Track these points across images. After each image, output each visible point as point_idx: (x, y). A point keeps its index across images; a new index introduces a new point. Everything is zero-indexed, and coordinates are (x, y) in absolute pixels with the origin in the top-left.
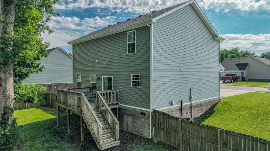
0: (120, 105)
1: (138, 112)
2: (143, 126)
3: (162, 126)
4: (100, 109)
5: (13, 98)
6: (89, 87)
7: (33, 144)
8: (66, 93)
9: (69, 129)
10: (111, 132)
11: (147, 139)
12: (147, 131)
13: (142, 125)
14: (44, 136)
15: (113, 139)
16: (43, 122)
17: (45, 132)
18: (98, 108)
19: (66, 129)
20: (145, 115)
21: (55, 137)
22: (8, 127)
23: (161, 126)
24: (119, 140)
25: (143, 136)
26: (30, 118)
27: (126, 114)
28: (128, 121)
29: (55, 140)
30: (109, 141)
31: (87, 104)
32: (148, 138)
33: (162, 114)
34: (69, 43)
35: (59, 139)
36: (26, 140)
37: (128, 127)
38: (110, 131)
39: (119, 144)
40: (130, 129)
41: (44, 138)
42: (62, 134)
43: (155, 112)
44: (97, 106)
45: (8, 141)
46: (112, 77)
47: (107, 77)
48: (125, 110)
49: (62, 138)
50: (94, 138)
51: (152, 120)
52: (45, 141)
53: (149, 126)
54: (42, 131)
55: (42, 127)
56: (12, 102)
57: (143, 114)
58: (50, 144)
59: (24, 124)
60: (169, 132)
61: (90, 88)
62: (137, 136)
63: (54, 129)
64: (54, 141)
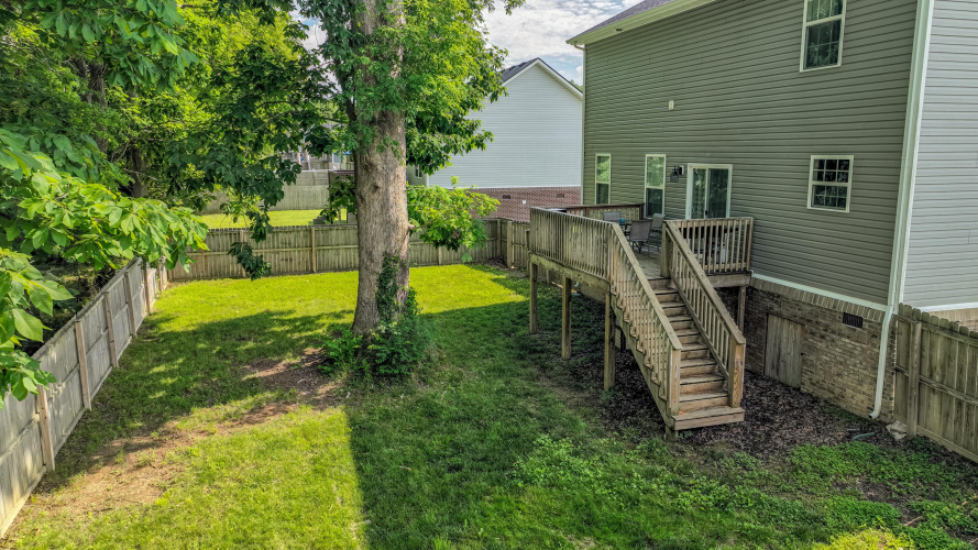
0: (755, 275)
1: (831, 310)
2: (848, 365)
3: (937, 378)
4: (676, 284)
5: (406, 228)
6: (639, 202)
7: (459, 373)
8: (560, 222)
9: (567, 345)
10: (711, 373)
11: (860, 419)
12: (865, 388)
13: (841, 363)
14: (489, 354)
15: (719, 399)
16: (488, 310)
17: (494, 343)
18: (669, 282)
19: (558, 343)
20: (860, 325)
21: (522, 362)
22: (397, 316)
23: (931, 376)
24: (741, 405)
25: (844, 406)
26: (452, 295)
27: (779, 315)
28: (784, 341)
29: (522, 371)
30: (705, 403)
31: (630, 265)
32: (865, 415)
33: (943, 329)
34: (574, 41)
35: (534, 370)
36: (441, 359)
37: (782, 364)
38: (708, 368)
39: (741, 418)
40: (790, 370)
41: (489, 362)
42: (544, 355)
43: (908, 317)
44: (666, 275)
45: (396, 356)
46: (730, 167)
47: (707, 166)
48: (774, 296)
49: (543, 368)
50: (649, 384)
51: (890, 347)
52: (494, 370)
53: (876, 369)
54: (485, 340)
55: (484, 325)
56: (403, 241)
57: (853, 320)
58: (507, 383)
59: (434, 310)
60: (969, 406)
61: (640, 206)
62: (815, 400)
63: (520, 337)
64: (519, 375)
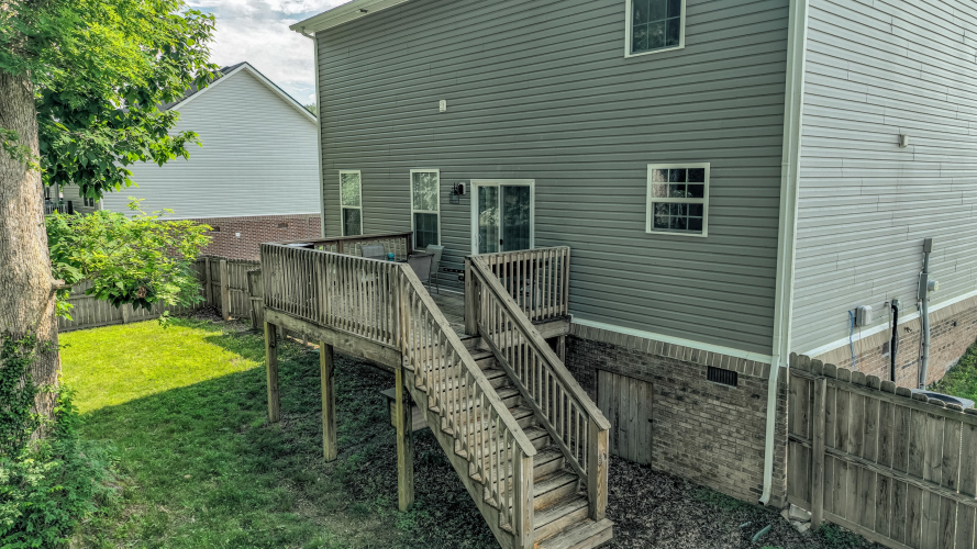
0: (575, 320)
1: (691, 362)
2: (719, 435)
3: (850, 448)
4: (490, 343)
5: (48, 286)
6: (406, 231)
7: (162, 517)
9: (331, 439)
10: (558, 472)
11: (743, 505)
12: (746, 463)
13: (709, 432)
14: (210, 471)
15: (576, 511)
16: (203, 389)
17: (216, 447)
18: (479, 342)
19: (315, 433)
20: (734, 382)
21: (265, 477)
22: (35, 441)
23: (841, 446)
24: (607, 517)
25: (715, 487)
26: (145, 371)
27: (613, 371)
28: (623, 403)
29: (267, 495)
30: (562, 523)
31: (437, 328)
32: (752, 500)
33: (858, 385)
34: (301, 27)
35: (284, 489)
36: (127, 496)
37: (622, 434)
38: (553, 464)
39: (609, 536)
40: (633, 442)
41: (210, 485)
42: (297, 459)
43: (809, 374)
44: (473, 330)
45: (34, 516)
46: (531, 183)
47: (499, 183)
48: (606, 346)
49: (300, 483)
50: (480, 505)
51: (780, 409)
52: (221, 501)
53: (764, 438)
54: (201, 444)
55: (198, 417)
56: (43, 310)
57: (723, 375)
58: (246, 523)
59: (116, 400)
60: (898, 484)
61: (407, 236)
62: (677, 482)
63: (256, 429)
64: (264, 503)
